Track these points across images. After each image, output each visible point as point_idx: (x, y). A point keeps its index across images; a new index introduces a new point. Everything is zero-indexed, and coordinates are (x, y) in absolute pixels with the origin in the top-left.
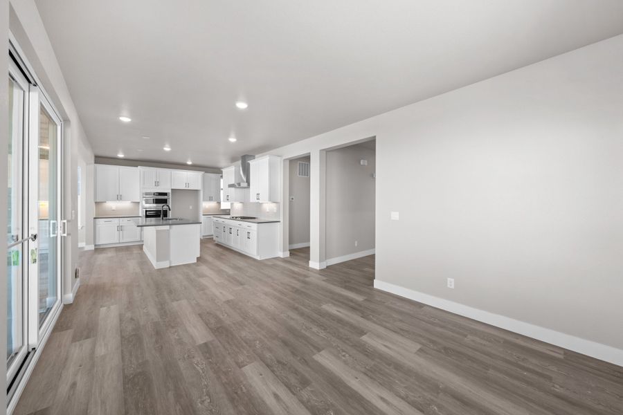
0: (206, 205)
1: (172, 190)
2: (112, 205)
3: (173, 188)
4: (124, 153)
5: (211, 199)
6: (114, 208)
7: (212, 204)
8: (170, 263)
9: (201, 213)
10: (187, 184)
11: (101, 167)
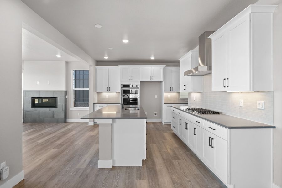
0: (168, 95)
1: (141, 82)
2: (106, 94)
3: (141, 81)
4: (108, 56)
5: (171, 90)
6: (107, 96)
7: (174, 94)
8: (114, 162)
9: (163, 102)
10: (152, 77)
11: (99, 68)
